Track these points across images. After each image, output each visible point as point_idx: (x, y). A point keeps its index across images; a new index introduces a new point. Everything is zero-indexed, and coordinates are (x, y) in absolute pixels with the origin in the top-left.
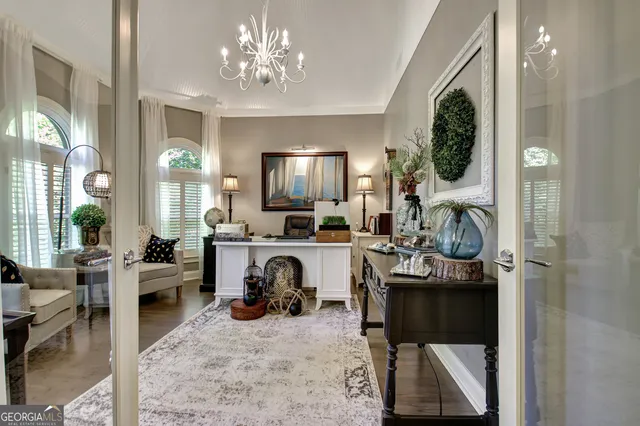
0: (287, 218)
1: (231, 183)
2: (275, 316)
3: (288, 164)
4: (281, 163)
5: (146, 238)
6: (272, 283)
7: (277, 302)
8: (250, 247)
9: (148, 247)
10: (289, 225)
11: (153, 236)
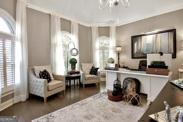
0: (141, 61)
1: (119, 49)
2: (125, 103)
3: (143, 39)
4: (140, 39)
5: (91, 67)
6: (126, 88)
7: (126, 97)
8: (117, 73)
9: (91, 70)
10: (141, 65)
11: (93, 67)
